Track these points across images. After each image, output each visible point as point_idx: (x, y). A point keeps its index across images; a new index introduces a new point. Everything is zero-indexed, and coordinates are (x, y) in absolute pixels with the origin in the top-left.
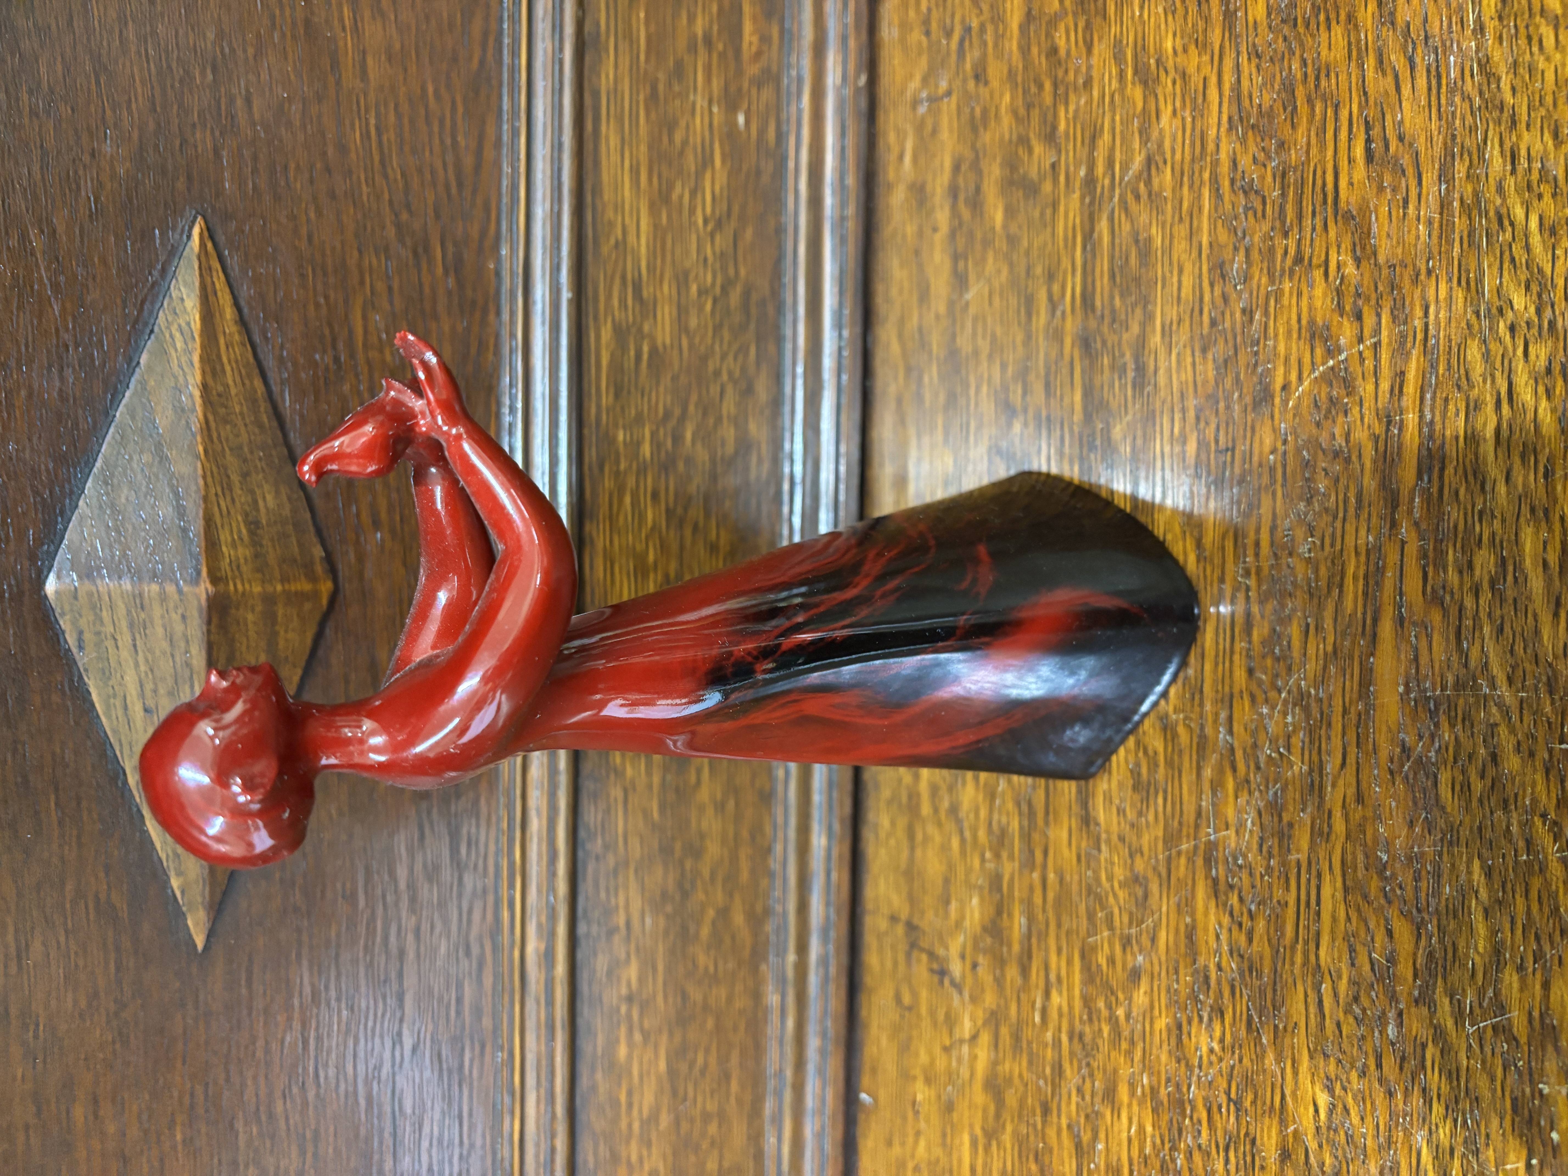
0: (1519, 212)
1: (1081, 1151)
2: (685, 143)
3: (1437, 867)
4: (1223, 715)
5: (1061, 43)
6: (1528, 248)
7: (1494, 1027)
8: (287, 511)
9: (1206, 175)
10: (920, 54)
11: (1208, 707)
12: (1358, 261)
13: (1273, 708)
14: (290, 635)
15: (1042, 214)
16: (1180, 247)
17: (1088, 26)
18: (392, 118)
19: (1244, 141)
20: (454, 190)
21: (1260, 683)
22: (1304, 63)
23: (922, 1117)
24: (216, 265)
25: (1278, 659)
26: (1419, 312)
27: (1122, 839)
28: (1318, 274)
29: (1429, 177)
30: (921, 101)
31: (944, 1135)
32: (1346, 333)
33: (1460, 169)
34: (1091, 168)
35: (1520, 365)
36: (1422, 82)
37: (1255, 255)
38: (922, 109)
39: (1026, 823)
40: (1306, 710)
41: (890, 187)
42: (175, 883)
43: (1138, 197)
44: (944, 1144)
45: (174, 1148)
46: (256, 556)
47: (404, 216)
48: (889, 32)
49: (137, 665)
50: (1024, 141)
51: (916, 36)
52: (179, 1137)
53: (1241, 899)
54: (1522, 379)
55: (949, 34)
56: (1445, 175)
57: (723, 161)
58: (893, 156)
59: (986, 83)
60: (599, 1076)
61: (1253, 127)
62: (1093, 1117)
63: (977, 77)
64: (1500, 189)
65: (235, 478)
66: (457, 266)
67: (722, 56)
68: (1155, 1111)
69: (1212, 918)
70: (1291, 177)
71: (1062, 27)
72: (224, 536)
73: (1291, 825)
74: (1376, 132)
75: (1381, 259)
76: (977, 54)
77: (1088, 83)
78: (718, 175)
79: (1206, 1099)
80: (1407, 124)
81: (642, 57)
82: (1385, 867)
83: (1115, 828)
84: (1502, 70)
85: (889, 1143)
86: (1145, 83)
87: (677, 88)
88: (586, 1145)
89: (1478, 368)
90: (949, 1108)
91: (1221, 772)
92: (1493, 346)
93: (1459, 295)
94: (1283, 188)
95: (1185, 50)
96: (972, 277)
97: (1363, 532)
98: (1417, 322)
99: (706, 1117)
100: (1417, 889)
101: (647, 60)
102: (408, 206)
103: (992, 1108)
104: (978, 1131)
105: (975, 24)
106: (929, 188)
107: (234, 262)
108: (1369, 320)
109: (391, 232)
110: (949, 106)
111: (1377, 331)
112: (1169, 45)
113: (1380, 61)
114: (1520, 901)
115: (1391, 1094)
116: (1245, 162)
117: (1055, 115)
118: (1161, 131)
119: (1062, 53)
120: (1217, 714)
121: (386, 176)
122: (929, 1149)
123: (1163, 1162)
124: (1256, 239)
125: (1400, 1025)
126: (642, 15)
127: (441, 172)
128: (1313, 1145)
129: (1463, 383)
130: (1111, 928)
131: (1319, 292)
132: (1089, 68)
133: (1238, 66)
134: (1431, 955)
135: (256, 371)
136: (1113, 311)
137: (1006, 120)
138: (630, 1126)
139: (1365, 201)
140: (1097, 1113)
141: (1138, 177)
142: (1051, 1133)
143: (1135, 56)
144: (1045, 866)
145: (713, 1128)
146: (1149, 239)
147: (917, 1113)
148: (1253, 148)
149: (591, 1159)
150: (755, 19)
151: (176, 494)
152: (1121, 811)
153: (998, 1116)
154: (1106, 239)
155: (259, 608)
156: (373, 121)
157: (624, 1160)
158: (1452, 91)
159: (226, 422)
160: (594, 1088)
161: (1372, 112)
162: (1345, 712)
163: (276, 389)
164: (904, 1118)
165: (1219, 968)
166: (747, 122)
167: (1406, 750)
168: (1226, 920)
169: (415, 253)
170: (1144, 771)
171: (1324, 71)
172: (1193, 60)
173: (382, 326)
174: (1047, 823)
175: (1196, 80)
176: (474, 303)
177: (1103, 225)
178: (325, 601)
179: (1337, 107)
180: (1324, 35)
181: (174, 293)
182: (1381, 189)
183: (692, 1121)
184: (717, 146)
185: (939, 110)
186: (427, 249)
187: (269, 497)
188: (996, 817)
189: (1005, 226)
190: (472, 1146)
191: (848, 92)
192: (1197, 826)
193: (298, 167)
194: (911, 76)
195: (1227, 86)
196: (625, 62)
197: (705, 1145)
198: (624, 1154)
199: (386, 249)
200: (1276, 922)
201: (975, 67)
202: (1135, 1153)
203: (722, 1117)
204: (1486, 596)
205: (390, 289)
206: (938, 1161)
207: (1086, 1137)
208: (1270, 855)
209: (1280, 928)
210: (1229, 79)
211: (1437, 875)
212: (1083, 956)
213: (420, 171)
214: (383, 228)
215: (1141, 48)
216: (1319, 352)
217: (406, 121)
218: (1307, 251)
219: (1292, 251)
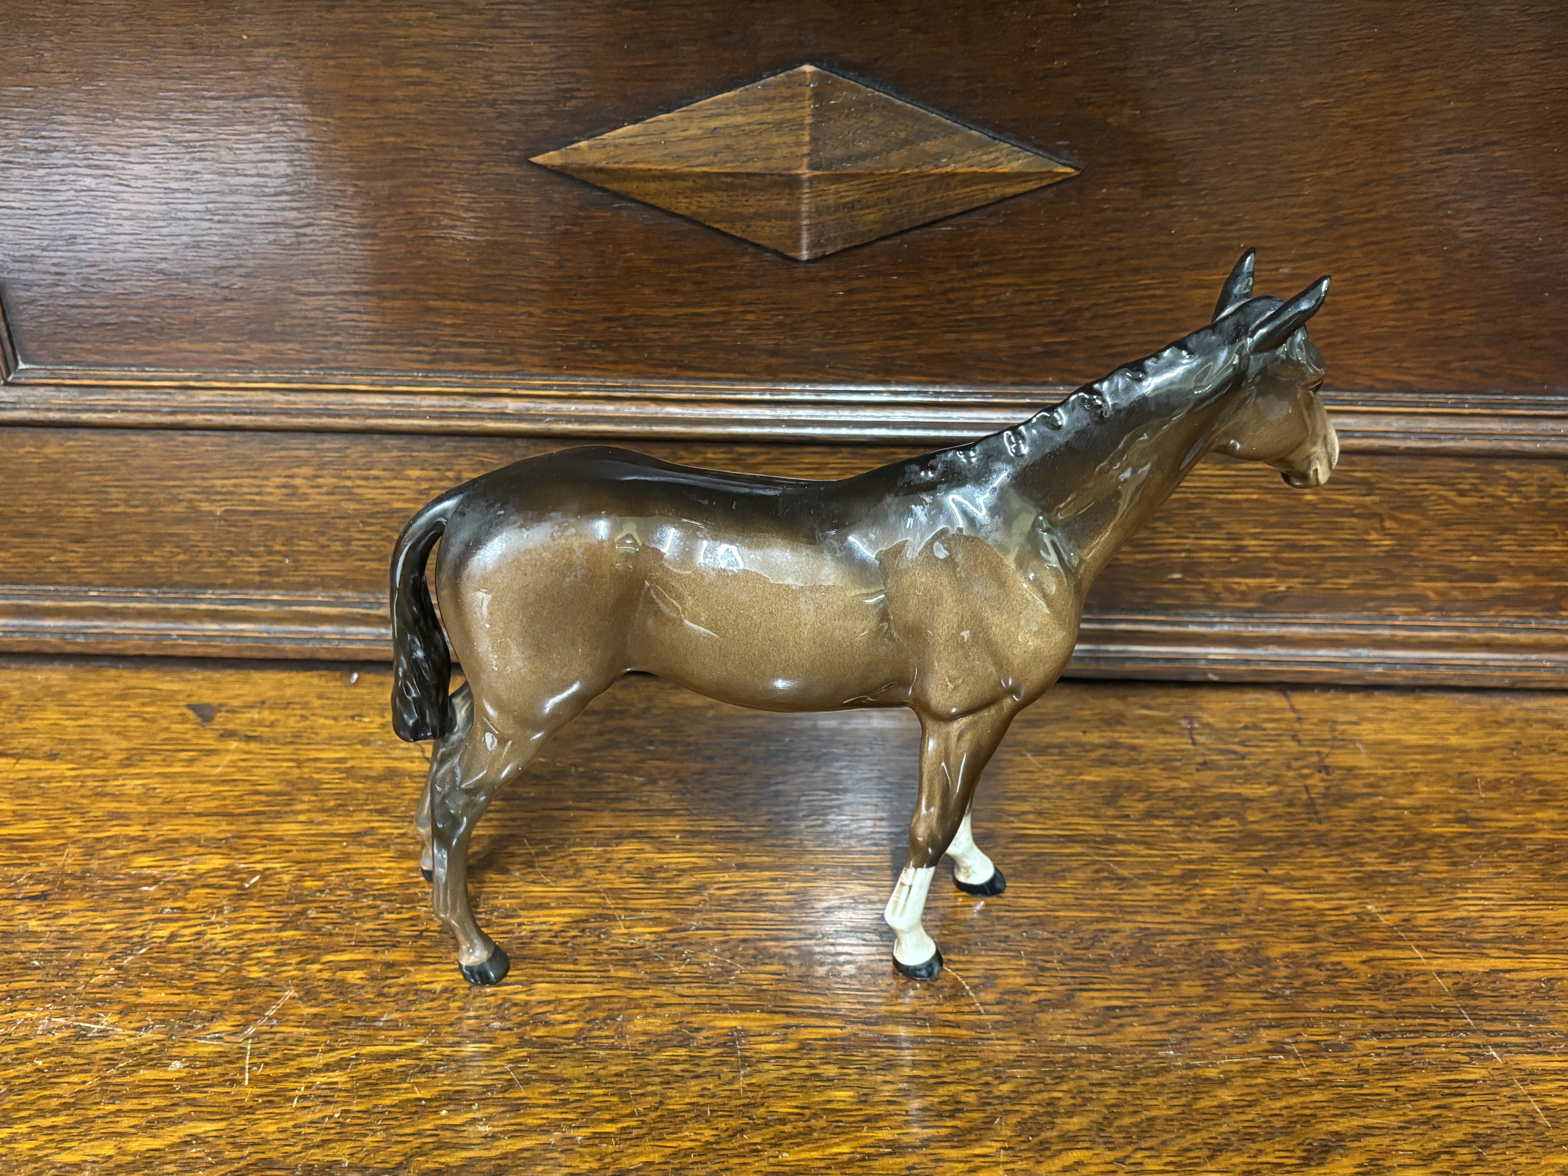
0: (1065, 1087)
1: (356, 837)
2: (1155, 530)
3: (619, 1048)
4: (710, 924)
5: (1221, 822)
6: (1040, 1091)
7: (512, 1080)
8: (861, 228)
9: (1109, 915)
10: (1229, 722)
11: (715, 915)
12: (1039, 1002)
13: (718, 954)
14: (767, 229)
15: (1090, 808)
16: (1057, 898)
17: (1230, 840)
18: (1161, 307)
19: (1131, 936)
20: (1108, 351)
21: (737, 947)
22: (1181, 972)
23: (351, 722)
24: (1045, 182)
25: (754, 957)
26: (1000, 1035)
27: (609, 860)
28: (1031, 980)
29: (1092, 1041)
30: (1191, 723)
31: (340, 738)
32: (989, 996)
33: (1098, 1057)
34: (1121, 841)
35: (961, 1088)
36: (1158, 1036)
37: (1048, 943)
38: (1184, 723)
39: (611, 796)
40: (720, 974)
41: (1124, 698)
42: (583, 144)
43: (1097, 871)
44: (331, 738)
45: (378, 135)
46: (828, 208)
47: (1087, 314)
48: (1251, 698)
49: (749, 124)
50: (1149, 796)
51: (1245, 719)
52: (386, 140)
53: (575, 937)
54: (953, 1088)
55: (1242, 743)
56: (1092, 1049)
57: (1141, 561)
58: (1148, 701)
59: (1198, 770)
60: (395, 453)
61: (1140, 942)
62: (384, 843)
63: (1204, 763)
64: (1080, 1078)
65: (886, 194)
66: (1049, 352)
67: (1228, 560)
68: (401, 885)
69: (557, 919)
70: (1101, 965)
71: (1234, 822)
72: (843, 186)
73: (635, 966)
74: (1128, 1012)
75: (1039, 1015)
76: (1223, 763)
77: (1189, 840)
78: (1130, 557)
79: (417, 918)
80: (1130, 1029)
81: (1221, 497)
82: (613, 1019)
83: (615, 856)
84: (1161, 1079)
85: (320, 697)
86: (1182, 876)
87: (1198, 524)
88: (338, 442)
89: (961, 1067)
90: (365, 742)
91: (668, 923)
92: (975, 1075)
93: (1011, 1057)
94: (1094, 961)
95: (1202, 902)
96: (1043, 758)
97: (848, 1006)
98: (993, 1034)
99: (347, 542)
100: (600, 1037)
101: (1218, 500)
102: (1095, 317)
103: (373, 774)
104: (350, 764)
105: (1246, 762)
106: (1120, 727)
107: (1049, 194)
108: (997, 1009)
109: (1075, 305)
110: (1184, 743)
111: (988, 1013)
112: (1208, 891)
113: (1175, 1014)
114: (601, 1091)
115: (451, 1025)
116: (1116, 938)
117: (1165, 818)
118: (1144, 887)
119: (1215, 823)
120: (710, 920)
121: (1117, 301)
122: (324, 727)
123: (363, 890)
124: (1059, 945)
125: (502, 1029)
126: (1255, 497)
127: (1122, 342)
128: (402, 980)
129: (951, 1059)
130: (537, 854)
131: (1018, 980)
132: (1200, 841)
133: (1185, 933)
134: (555, 1045)
135: (966, 208)
136: (1012, 855)
137: (1167, 784)
138: (349, 478)
139: (1079, 1006)
140: (388, 846)
141: (1112, 872)
142: (364, 816)
143: (1204, 870)
144: (579, 809)
145: (337, 546)
146: (1064, 879)
147: (353, 717)
148: (1124, 942)
149: (326, 446)
150: (1260, 587)
151: (875, 154)
152: (630, 860)
153: (367, 778)
154: (1067, 851)
155: (789, 208)
156: (1158, 292)
157: (320, 473)
158: (1150, 1053)
159: (928, 189)
160: (386, 449)
161: (1141, 1010)
162: (719, 996)
163: (954, 221)
164: (345, 708)
165: (520, 924)
166: (1174, 581)
167: (698, 1030)
168: (555, 928)
169: (1059, 322)
170: (662, 875)
171: (1174, 983)
172: (1194, 907)
173: (1002, 297)
174: (613, 810)
175: (1179, 908)
176: (1022, 366)
177: (1077, 849)
178: (792, 254)
179: (1148, 990)
180: (1199, 983)
181: (1022, 155)
182: (1087, 1015)
183: (346, 530)
184: (1154, 556)
185: (1182, 736)
186: (1062, 331)
187: (872, 217)
188: (613, 775)
189: (1083, 782)
190: (348, 352)
191: (1202, 665)
192: (625, 909)
193: (1121, 239)
194: (1213, 715)
195: (1172, 926)
196: (1216, 483)
197: (322, 540)
198: (325, 472)
199: (1061, 301)
200: (562, 959)
201: (1212, 761)
202: (366, 872)
203: (344, 555)
204: (806, 1071)
205: (1031, 303)
206: (317, 734)
207: (368, 839)
208: (610, 954)
209: (557, 961)
210: (1177, 928)
211: (612, 1047)
212: (511, 836)
213: (1122, 326)
214: (1077, 299)
215: (1208, 873)
216: (976, 981)
217: (1160, 317)
218: (1047, 974)
219: (1049, 965)
